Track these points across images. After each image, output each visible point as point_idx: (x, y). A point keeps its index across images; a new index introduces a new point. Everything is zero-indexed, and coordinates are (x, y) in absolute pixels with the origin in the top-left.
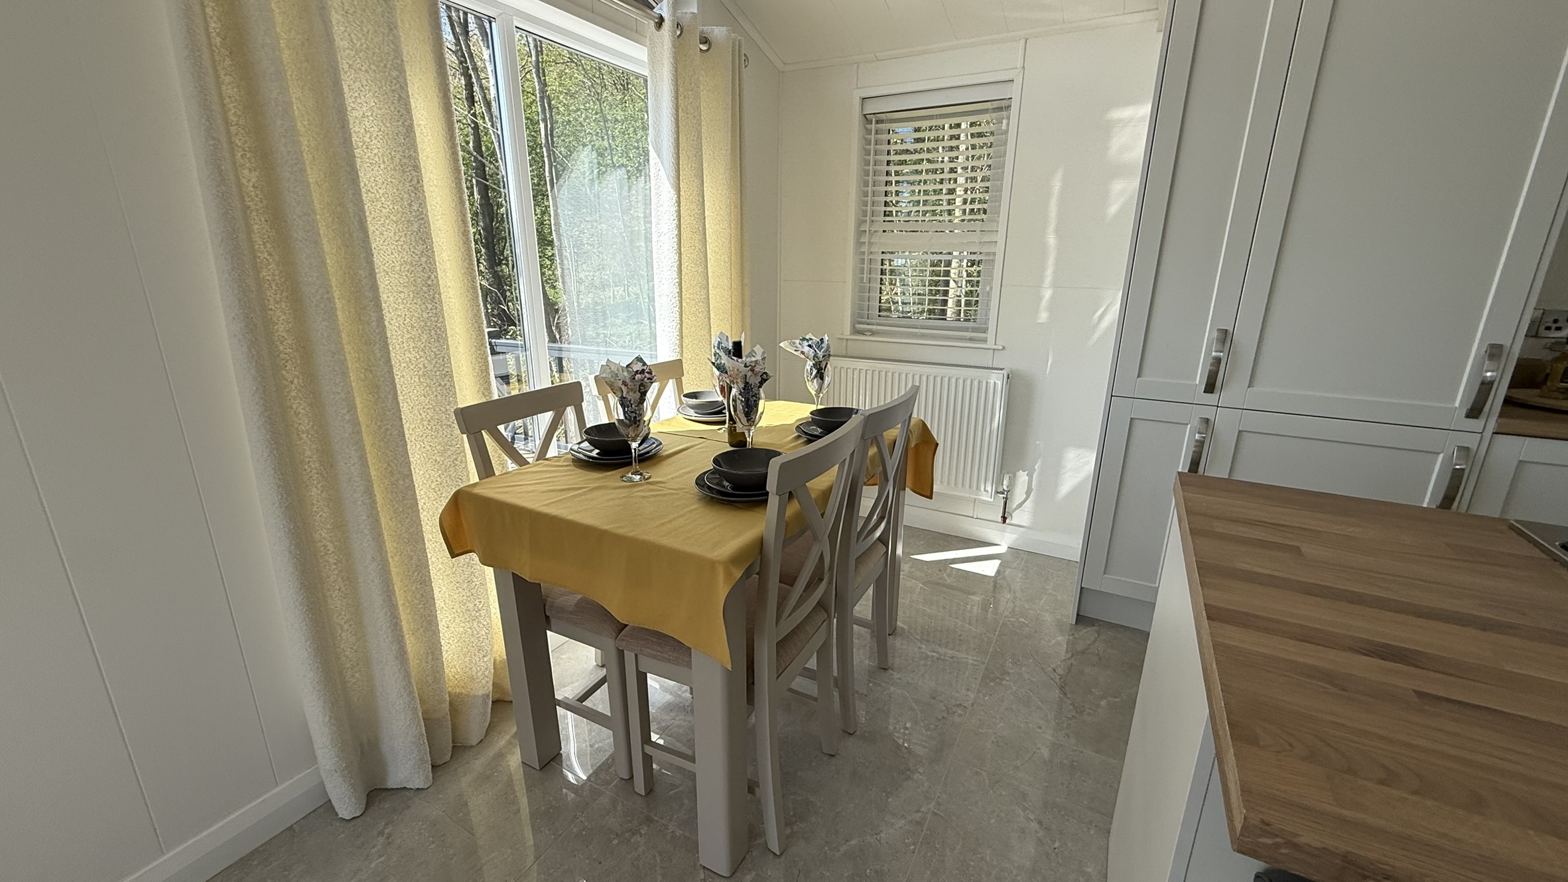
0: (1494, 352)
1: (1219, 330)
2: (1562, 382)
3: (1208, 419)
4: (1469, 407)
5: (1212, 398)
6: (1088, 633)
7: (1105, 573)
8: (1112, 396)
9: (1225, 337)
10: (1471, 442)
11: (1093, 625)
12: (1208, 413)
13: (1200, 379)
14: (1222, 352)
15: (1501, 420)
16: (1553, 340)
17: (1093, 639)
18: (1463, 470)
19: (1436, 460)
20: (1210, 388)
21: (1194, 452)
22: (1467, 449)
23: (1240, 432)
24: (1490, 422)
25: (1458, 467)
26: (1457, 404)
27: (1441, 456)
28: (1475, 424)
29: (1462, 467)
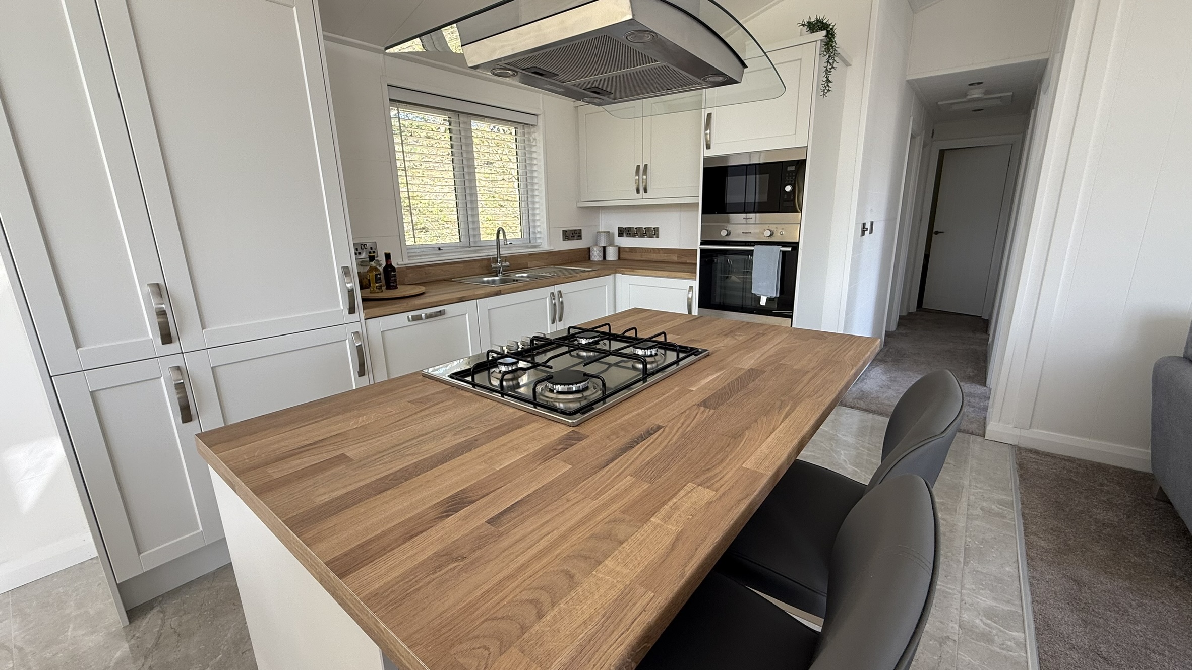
0: (346, 271)
1: (150, 285)
2: (377, 283)
3: (178, 367)
4: (348, 308)
5: (172, 348)
6: (150, 622)
7: (139, 553)
8: (51, 377)
9: (159, 290)
10: (357, 328)
11: (152, 608)
12: (177, 361)
13: (151, 333)
14: (162, 304)
15: (366, 311)
16: (361, 260)
17: (160, 622)
18: (361, 345)
19: (346, 344)
20: (167, 338)
21: (179, 399)
22: (357, 332)
23: (213, 368)
24: (360, 313)
25: (357, 345)
26: (342, 307)
27: (347, 341)
28: (355, 317)
29: (360, 343)
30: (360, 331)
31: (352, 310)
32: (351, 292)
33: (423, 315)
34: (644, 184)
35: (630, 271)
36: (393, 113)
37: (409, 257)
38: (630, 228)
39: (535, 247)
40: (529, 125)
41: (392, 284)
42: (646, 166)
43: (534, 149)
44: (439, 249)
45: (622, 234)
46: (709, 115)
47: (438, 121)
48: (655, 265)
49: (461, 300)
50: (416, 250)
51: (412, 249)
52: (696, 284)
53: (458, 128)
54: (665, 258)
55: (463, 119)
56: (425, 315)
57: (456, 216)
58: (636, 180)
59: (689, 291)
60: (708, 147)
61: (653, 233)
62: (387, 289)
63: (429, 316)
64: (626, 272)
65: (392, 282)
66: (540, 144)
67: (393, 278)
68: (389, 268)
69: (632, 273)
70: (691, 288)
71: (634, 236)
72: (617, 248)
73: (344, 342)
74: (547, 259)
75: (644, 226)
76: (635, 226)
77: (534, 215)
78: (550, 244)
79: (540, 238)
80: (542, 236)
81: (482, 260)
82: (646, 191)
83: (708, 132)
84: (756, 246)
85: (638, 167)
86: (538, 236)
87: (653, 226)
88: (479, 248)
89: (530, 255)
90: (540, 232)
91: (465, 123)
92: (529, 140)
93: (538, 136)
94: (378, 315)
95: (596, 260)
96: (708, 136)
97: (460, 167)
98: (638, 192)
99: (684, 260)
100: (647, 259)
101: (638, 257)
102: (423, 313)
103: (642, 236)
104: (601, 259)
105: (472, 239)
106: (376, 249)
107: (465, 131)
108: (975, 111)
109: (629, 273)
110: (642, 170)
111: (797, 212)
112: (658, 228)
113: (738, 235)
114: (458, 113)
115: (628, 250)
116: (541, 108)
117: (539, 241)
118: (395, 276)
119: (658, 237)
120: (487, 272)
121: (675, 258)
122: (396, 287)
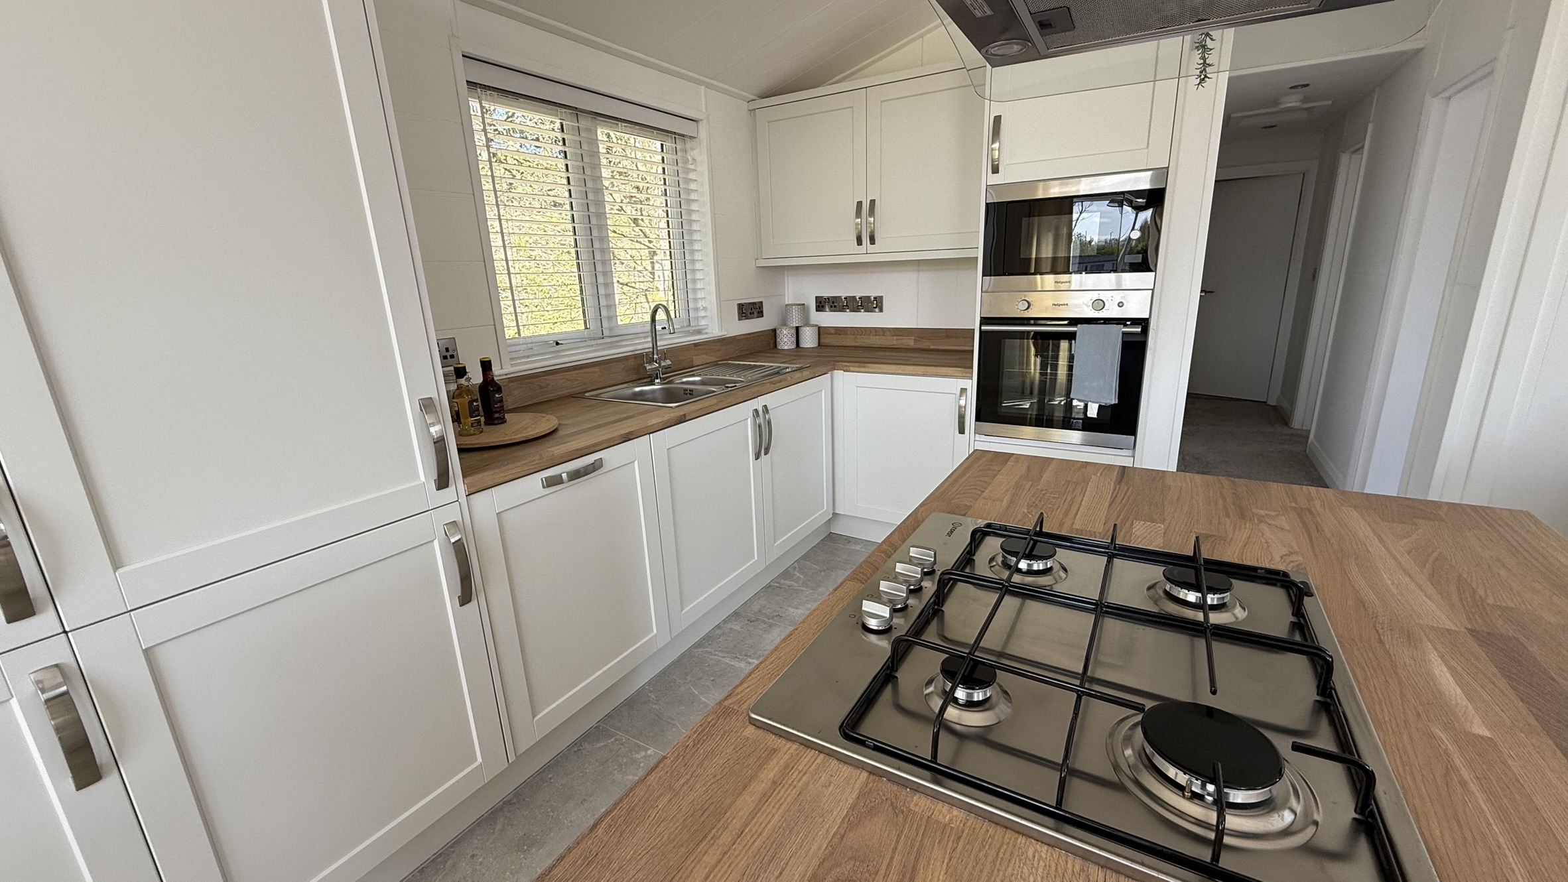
0: (427, 405)
2: (472, 416)
3: (56, 661)
4: (435, 477)
10: (453, 513)
12: (57, 652)
15: (468, 480)
18: (461, 541)
22: (454, 521)
23: (146, 652)
24: (458, 485)
25: (453, 540)
26: (423, 479)
27: (436, 543)
28: (449, 494)
29: (457, 538)
30: (458, 518)
31: (443, 481)
32: (440, 444)
33: (564, 476)
34: (869, 230)
35: (859, 367)
36: (474, 104)
37: (511, 359)
38: (836, 297)
39: (699, 332)
40: (683, 136)
41: (497, 415)
42: (873, 202)
43: (692, 176)
44: (557, 344)
45: (823, 307)
46: (998, 119)
47: (546, 124)
48: (888, 354)
49: (627, 438)
50: (518, 348)
51: (515, 345)
52: (971, 385)
53: (577, 138)
54: (895, 343)
55: (584, 122)
56: (568, 473)
57: (578, 287)
58: (857, 224)
59: (961, 396)
60: (995, 170)
61: (872, 304)
62: (486, 424)
63: (576, 475)
64: (852, 369)
65: (497, 412)
66: (703, 168)
67: (498, 405)
68: (489, 387)
69: (863, 369)
70: (963, 391)
71: (842, 309)
72: (817, 328)
73: (429, 545)
74: (719, 350)
75: (858, 295)
76: (843, 295)
77: (694, 281)
78: (721, 327)
79: (704, 317)
80: (708, 314)
81: (626, 358)
82: (872, 241)
83: (996, 145)
84: (1079, 326)
85: (860, 204)
86: (702, 314)
87: (873, 294)
88: (618, 339)
89: (696, 345)
90: (705, 309)
91: (589, 130)
92: (686, 161)
93: (699, 154)
94: (491, 483)
95: (786, 348)
96: (997, 152)
97: (582, 204)
98: (859, 242)
99: (925, 344)
100: (864, 345)
101: (849, 341)
102: (563, 470)
103: (856, 309)
104: (794, 346)
105: (605, 324)
106: (456, 350)
107: (589, 143)
108: (1266, 127)
109: (857, 369)
110: (866, 209)
111: (1151, 271)
112: (881, 297)
113: (1046, 310)
114: (576, 112)
115: (833, 331)
116: (704, 111)
117: (703, 322)
118: (501, 400)
119: (881, 310)
120: (635, 377)
121: (910, 342)
122: (503, 421)
